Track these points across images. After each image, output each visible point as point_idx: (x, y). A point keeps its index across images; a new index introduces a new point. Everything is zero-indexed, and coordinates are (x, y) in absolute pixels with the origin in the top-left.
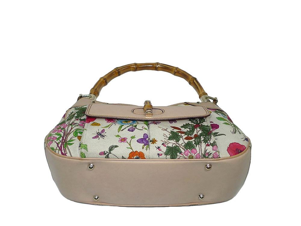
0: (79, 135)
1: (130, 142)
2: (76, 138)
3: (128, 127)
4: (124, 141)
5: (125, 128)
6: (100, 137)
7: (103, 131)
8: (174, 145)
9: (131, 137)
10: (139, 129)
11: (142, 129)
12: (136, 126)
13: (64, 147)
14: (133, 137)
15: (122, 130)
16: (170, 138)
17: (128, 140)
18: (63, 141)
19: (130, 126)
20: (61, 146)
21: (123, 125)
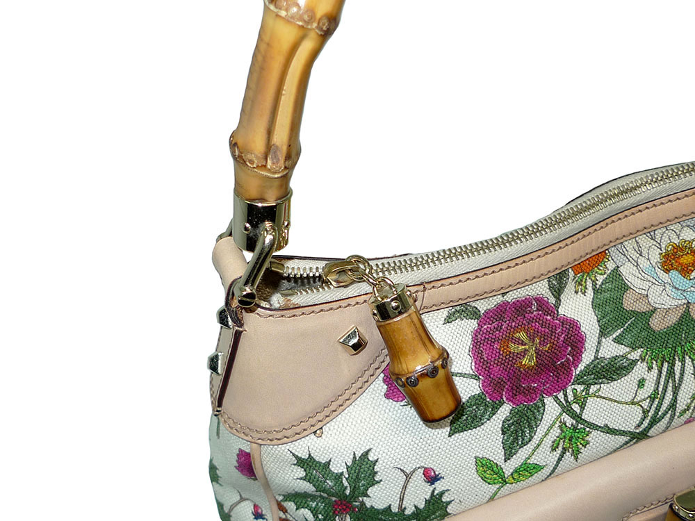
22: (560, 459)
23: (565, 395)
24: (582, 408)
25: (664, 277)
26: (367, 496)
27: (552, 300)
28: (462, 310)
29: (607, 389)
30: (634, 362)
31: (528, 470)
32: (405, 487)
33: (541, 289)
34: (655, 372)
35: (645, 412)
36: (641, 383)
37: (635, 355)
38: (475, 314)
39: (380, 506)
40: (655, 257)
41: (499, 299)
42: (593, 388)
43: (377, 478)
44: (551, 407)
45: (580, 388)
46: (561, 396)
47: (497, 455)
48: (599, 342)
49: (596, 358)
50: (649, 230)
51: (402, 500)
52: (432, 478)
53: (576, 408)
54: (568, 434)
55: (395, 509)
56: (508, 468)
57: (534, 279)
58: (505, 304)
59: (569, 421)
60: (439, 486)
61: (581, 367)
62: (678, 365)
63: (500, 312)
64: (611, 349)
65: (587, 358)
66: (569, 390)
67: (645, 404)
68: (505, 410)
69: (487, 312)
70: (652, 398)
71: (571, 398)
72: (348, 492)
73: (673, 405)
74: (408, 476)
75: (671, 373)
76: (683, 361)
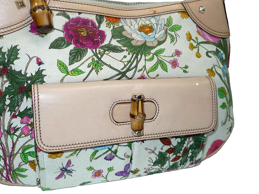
0: (30, 158)
1: (107, 176)
2: (27, 166)
3: (104, 154)
4: (99, 175)
5: (101, 156)
6: (65, 174)
7: (69, 163)
8: (158, 170)
9: (108, 169)
10: (119, 158)
11: (123, 157)
12: (116, 152)
13: (12, 177)
14: (110, 169)
15: (97, 158)
16: (155, 163)
17: (104, 174)
18: (8, 168)
19: (107, 151)
20: (7, 176)
21: (97, 151)
22: (90, 72)
23: (96, 51)
24: (102, 56)
25: (139, 33)
26: (13, 64)
27: (97, 24)
28: (63, 13)
29: (112, 54)
30: (123, 50)
31: (77, 71)
32: (28, 64)
33: (93, 18)
34: (131, 55)
35: (125, 66)
36: (125, 57)
37: (125, 48)
38: (68, 17)
39: (17, 70)
40: (137, 27)
41: (76, 15)
42: (106, 52)
43: (18, 56)
44: (90, 53)
45: (102, 50)
46: (94, 50)
47: (67, 62)
48: (111, 39)
49: (109, 43)
50: (135, 18)
51: (26, 69)
52: (40, 63)
53: (99, 56)
54: (95, 63)
55: (23, 73)
56: (70, 68)
57: (91, 13)
58: (79, 18)
59: (96, 59)
60: (42, 67)
61: (103, 44)
62: (139, 56)
63: (78, 20)
64: (114, 43)
65: (106, 42)
66: (98, 50)
67: (126, 63)
68: (72, 47)
69: (73, 19)
70: (129, 62)
71: (98, 52)
72: (6, 61)
73: (136, 66)
74: (31, 59)
75: (136, 57)
76: (141, 56)
